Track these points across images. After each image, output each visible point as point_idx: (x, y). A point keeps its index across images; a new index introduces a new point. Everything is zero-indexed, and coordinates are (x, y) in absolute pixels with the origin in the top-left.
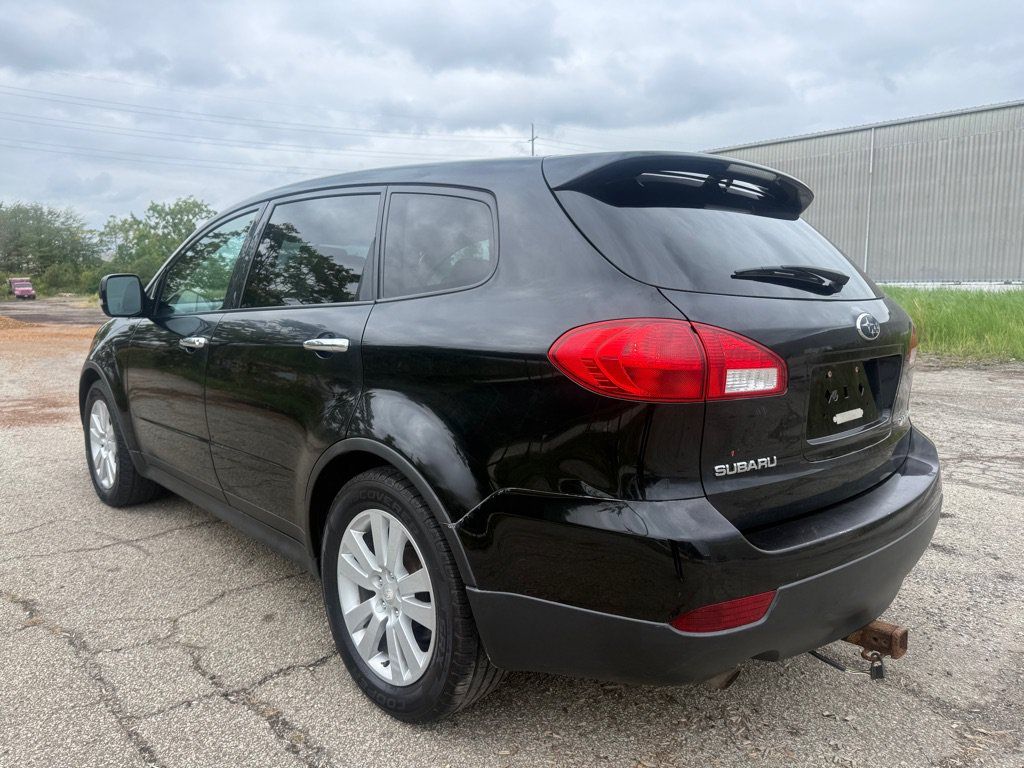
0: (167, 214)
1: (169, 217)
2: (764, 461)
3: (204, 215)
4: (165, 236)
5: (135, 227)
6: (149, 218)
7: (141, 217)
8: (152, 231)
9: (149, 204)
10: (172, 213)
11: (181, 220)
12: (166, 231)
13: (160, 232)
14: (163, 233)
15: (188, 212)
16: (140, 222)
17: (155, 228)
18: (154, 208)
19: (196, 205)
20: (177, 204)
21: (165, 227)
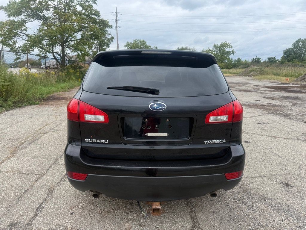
0: (218, 47)
1: (218, 48)
2: (103, 141)
3: (228, 47)
4: (217, 53)
5: (209, 52)
6: (213, 49)
7: (211, 49)
8: (213, 53)
9: (214, 45)
10: (220, 47)
11: (222, 49)
12: (217, 52)
13: (215, 53)
14: (216, 53)
15: (224, 46)
16: (211, 50)
17: (214, 52)
18: (215, 46)
19: (227, 44)
20: (221, 44)
21: (217, 51)
